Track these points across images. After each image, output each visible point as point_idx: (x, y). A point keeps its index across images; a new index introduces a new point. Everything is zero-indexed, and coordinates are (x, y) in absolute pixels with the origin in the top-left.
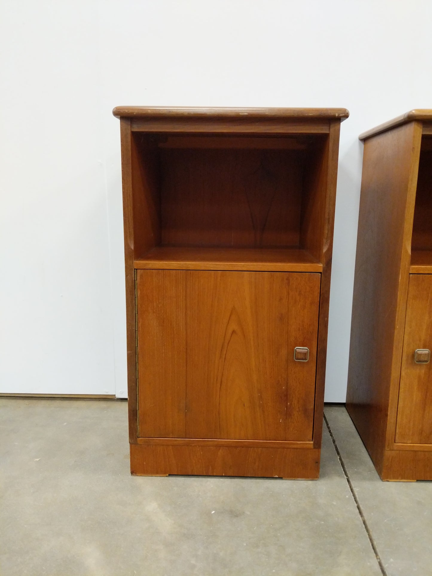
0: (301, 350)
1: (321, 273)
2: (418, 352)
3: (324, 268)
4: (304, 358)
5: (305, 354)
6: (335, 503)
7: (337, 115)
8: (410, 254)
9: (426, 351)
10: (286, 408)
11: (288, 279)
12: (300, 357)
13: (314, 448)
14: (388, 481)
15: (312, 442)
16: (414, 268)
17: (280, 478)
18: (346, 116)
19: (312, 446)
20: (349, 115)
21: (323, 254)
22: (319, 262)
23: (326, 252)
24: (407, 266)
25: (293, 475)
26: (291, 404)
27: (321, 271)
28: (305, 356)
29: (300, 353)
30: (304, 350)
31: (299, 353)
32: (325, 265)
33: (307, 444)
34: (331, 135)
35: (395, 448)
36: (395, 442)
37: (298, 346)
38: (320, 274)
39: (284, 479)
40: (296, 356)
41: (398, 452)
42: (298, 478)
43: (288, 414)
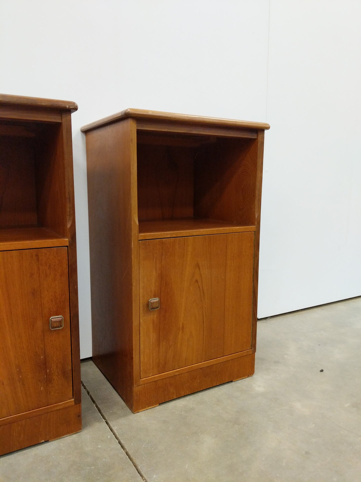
0: (56, 319)
1: (67, 246)
2: (151, 301)
3: (69, 242)
4: (59, 325)
5: (60, 322)
6: (100, 446)
7: (68, 107)
8: (138, 225)
9: (156, 300)
10: (46, 376)
11: (37, 255)
12: (55, 325)
13: (76, 404)
14: (139, 412)
15: (73, 400)
16: (142, 236)
17: (47, 441)
18: (76, 109)
19: (73, 403)
20: (78, 107)
21: (68, 229)
22: (64, 236)
23: (70, 228)
24: (136, 234)
25: (58, 435)
26: (50, 371)
27: (68, 245)
28: (60, 323)
29: (56, 322)
30: (59, 319)
31: (54, 322)
32: (70, 239)
33: (68, 402)
34: (63, 124)
35: (141, 383)
36: (140, 379)
37: (52, 316)
38: (67, 248)
39: (50, 442)
40: (52, 325)
41: (144, 385)
42: (63, 435)
43: (48, 380)
